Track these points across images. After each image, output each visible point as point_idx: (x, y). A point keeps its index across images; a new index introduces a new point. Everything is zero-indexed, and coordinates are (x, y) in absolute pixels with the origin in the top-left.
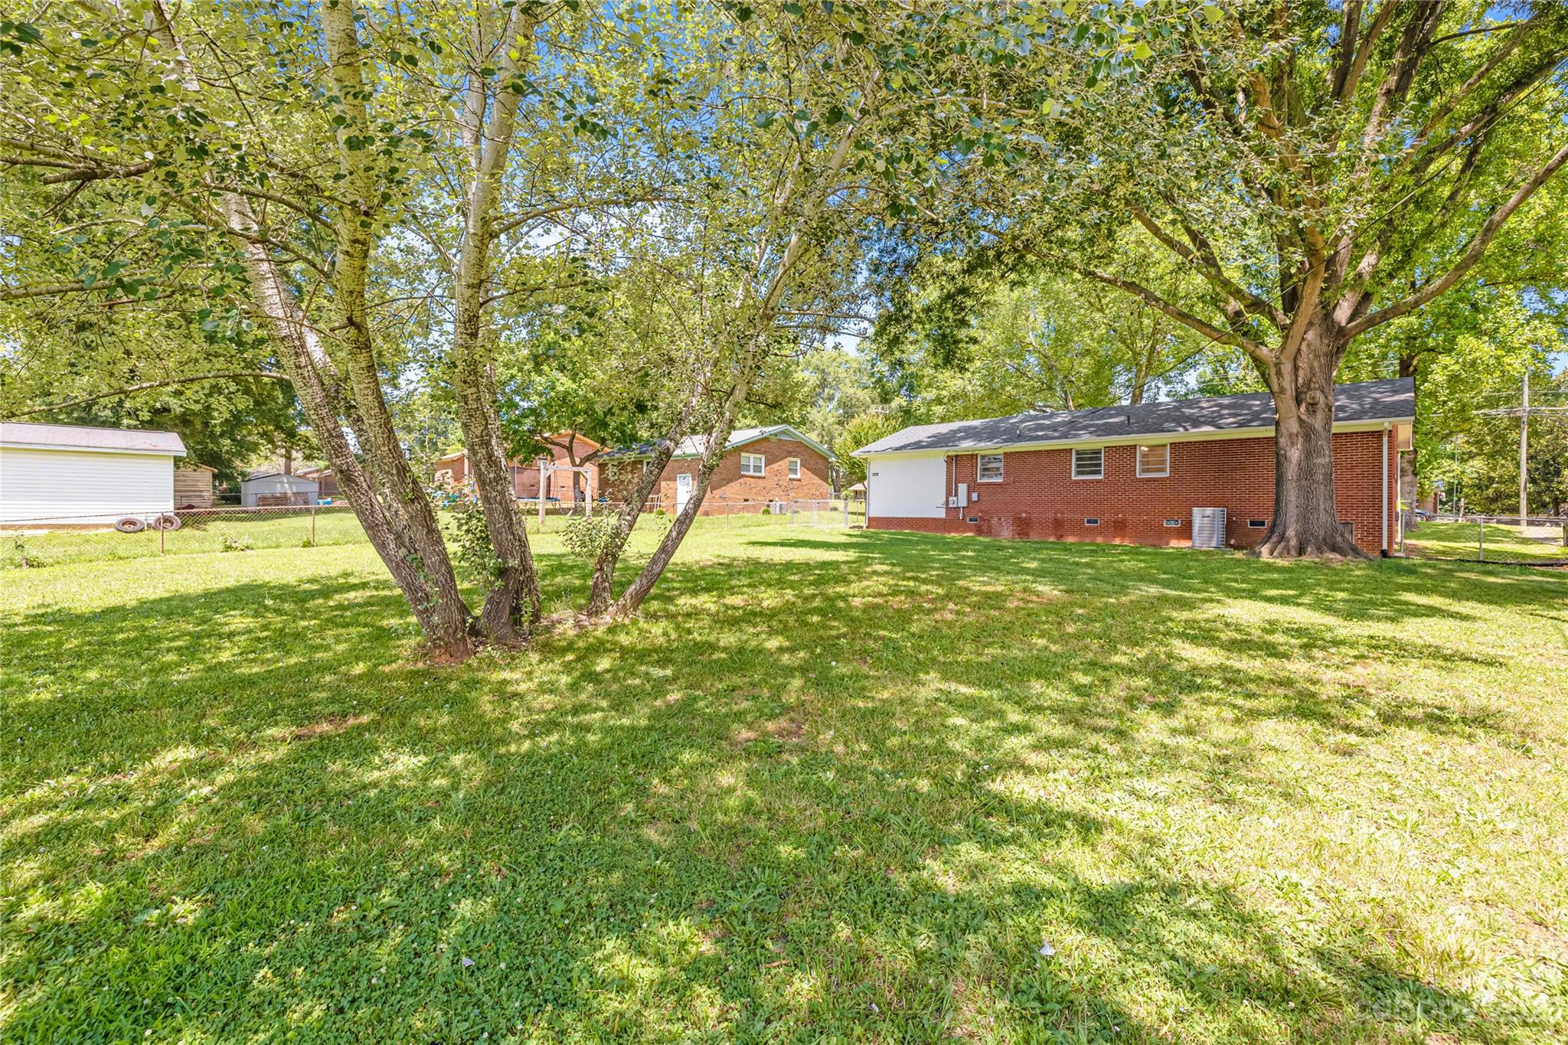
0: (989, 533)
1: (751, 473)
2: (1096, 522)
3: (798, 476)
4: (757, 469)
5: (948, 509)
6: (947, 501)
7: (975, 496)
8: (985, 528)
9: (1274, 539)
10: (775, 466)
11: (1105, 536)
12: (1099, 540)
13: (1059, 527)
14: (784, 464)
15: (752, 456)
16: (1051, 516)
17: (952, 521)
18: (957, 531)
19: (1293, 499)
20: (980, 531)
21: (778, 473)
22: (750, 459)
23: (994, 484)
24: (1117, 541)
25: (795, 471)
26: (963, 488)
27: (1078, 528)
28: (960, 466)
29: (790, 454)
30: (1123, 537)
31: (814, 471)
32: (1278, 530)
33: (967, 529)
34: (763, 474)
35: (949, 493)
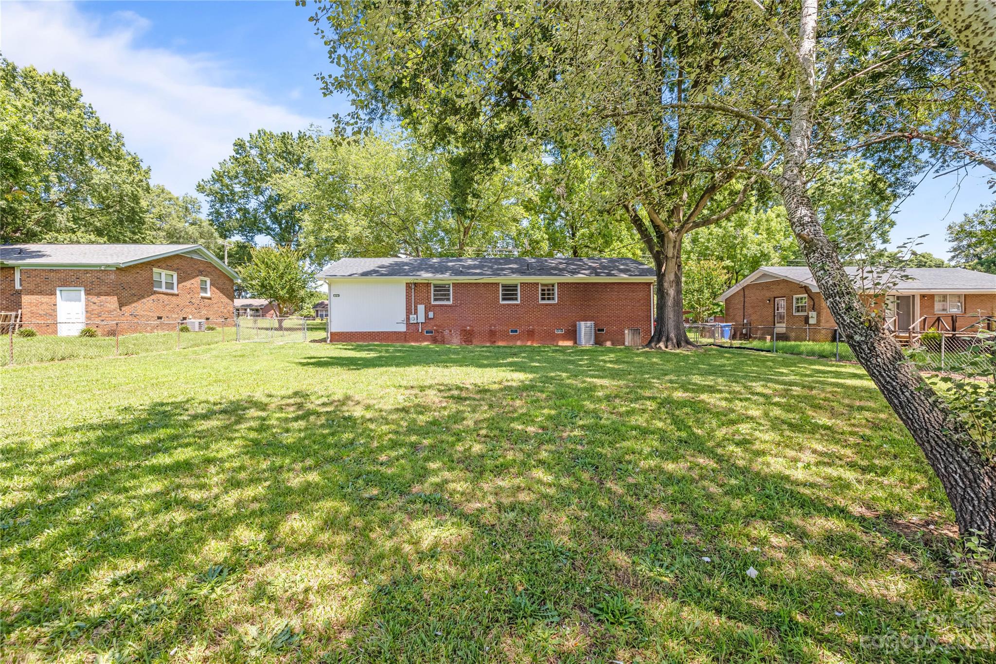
0: (443, 342)
1: (163, 290)
2: (516, 331)
3: (208, 295)
4: (170, 285)
5: (408, 324)
6: (408, 318)
7: (431, 315)
8: (439, 338)
9: (664, 339)
10: (188, 284)
11: (522, 341)
12: (519, 343)
13: (492, 336)
14: (196, 282)
15: (164, 273)
16: (487, 328)
17: (412, 333)
18: (417, 341)
19: (671, 316)
20: (435, 341)
21: (190, 291)
22: (162, 275)
23: (446, 306)
24: (529, 343)
25: (204, 290)
26: (421, 308)
27: (505, 336)
28: (417, 292)
29: (201, 273)
30: (533, 341)
31: (222, 290)
32: (665, 334)
33: (425, 340)
34: (175, 291)
35: (409, 312)
